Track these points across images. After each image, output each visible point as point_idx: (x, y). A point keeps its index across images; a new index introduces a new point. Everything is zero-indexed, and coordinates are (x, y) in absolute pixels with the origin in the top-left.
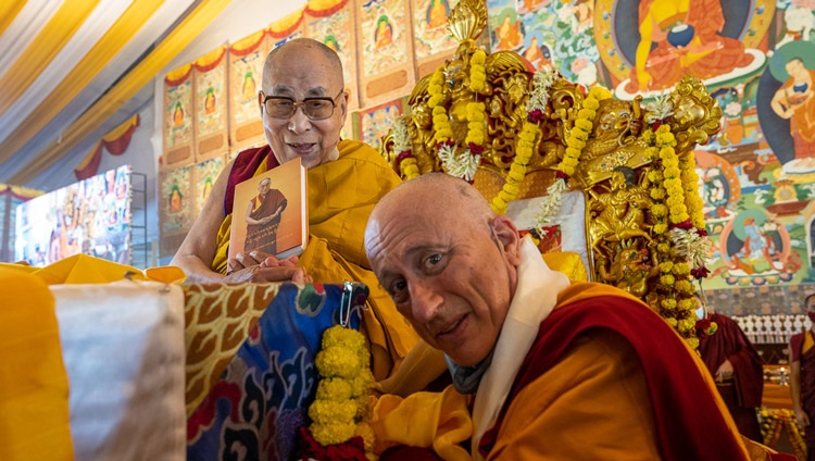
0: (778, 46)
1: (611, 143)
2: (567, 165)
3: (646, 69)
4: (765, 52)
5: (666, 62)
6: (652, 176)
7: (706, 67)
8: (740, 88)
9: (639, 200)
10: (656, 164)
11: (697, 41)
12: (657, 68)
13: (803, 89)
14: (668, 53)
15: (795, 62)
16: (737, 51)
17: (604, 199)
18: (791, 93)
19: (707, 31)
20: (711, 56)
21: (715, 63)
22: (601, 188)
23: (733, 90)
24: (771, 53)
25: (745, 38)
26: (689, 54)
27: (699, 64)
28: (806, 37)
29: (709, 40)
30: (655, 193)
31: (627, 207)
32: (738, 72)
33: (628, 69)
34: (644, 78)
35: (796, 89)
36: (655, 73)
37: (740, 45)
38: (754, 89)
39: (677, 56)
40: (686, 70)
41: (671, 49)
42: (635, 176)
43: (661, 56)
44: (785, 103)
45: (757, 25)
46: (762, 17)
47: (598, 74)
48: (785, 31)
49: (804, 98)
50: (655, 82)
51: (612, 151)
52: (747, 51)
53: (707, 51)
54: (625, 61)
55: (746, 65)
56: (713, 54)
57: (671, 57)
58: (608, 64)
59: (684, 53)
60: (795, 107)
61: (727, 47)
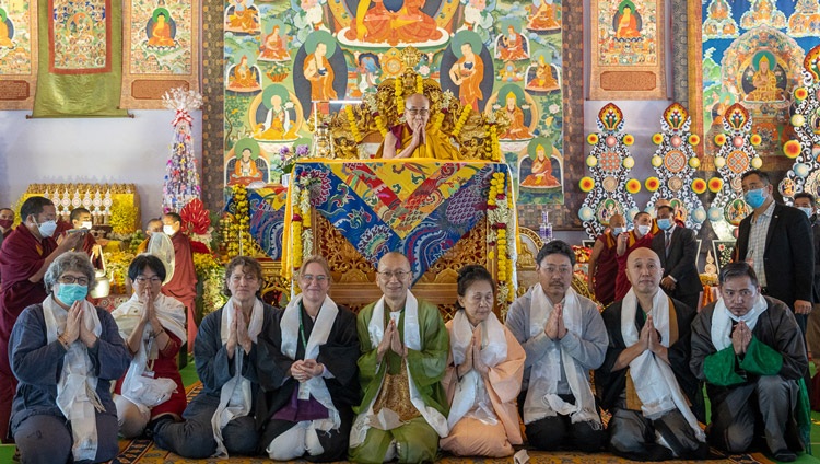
0: (458, 31)
1: (472, 127)
2: (455, 133)
3: (364, 22)
4: (450, 33)
5: (380, 21)
6: (488, 142)
7: (410, 33)
8: (431, 56)
9: (482, 150)
10: (489, 138)
11: (404, 10)
12: (372, 23)
13: (470, 66)
14: (382, 14)
15: (467, 45)
16: (430, 26)
17: (468, 148)
18: (463, 68)
19: (412, 5)
20: (413, 25)
21: (415, 32)
22: (467, 143)
23: (426, 56)
24: (453, 35)
25: (437, 18)
26: (398, 19)
27: (404, 29)
28: (475, 30)
29: (413, 13)
30: (488, 149)
31: (476, 152)
32: (430, 43)
33: (349, 19)
34: (362, 29)
35: (466, 65)
36: (370, 27)
37: (434, 23)
38: (440, 58)
39: (389, 18)
40: (395, 31)
41: (385, 11)
42: (480, 141)
43: (377, 15)
44: (458, 74)
45: (447, 10)
46: (451, 5)
47: (323, 15)
48: (463, 21)
49: (470, 74)
50: (370, 35)
51: (472, 130)
52: (438, 28)
53: (411, 21)
54: (347, 10)
55: (437, 39)
56: (416, 23)
57: (384, 18)
58: (333, 9)
59: (395, 18)
60: (463, 78)
61: (425, 21)
